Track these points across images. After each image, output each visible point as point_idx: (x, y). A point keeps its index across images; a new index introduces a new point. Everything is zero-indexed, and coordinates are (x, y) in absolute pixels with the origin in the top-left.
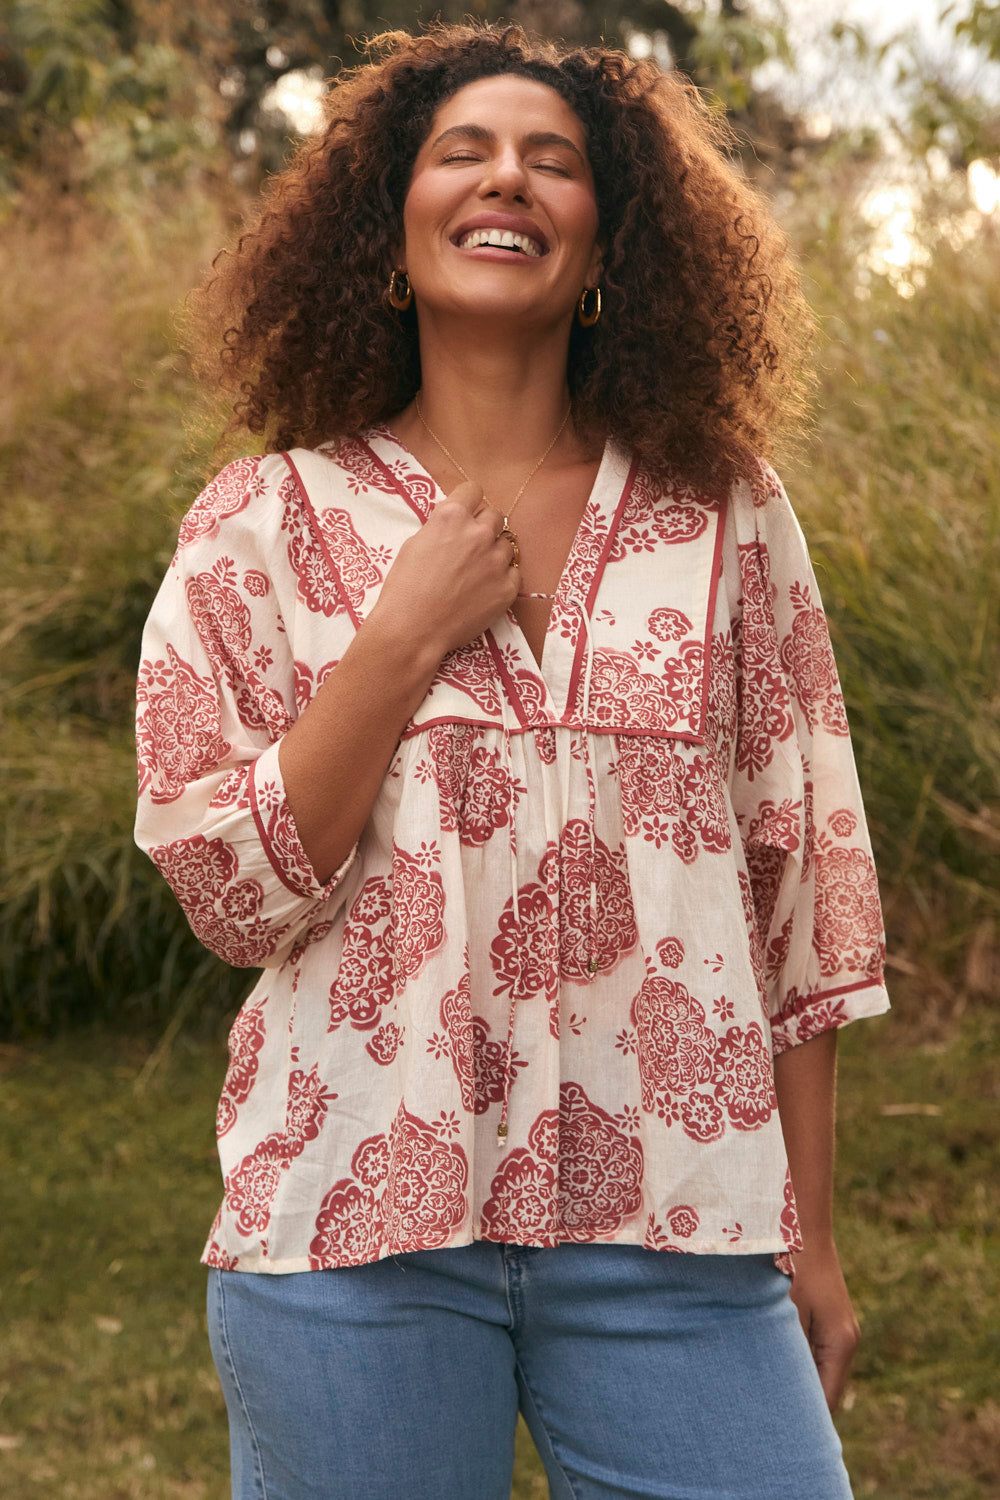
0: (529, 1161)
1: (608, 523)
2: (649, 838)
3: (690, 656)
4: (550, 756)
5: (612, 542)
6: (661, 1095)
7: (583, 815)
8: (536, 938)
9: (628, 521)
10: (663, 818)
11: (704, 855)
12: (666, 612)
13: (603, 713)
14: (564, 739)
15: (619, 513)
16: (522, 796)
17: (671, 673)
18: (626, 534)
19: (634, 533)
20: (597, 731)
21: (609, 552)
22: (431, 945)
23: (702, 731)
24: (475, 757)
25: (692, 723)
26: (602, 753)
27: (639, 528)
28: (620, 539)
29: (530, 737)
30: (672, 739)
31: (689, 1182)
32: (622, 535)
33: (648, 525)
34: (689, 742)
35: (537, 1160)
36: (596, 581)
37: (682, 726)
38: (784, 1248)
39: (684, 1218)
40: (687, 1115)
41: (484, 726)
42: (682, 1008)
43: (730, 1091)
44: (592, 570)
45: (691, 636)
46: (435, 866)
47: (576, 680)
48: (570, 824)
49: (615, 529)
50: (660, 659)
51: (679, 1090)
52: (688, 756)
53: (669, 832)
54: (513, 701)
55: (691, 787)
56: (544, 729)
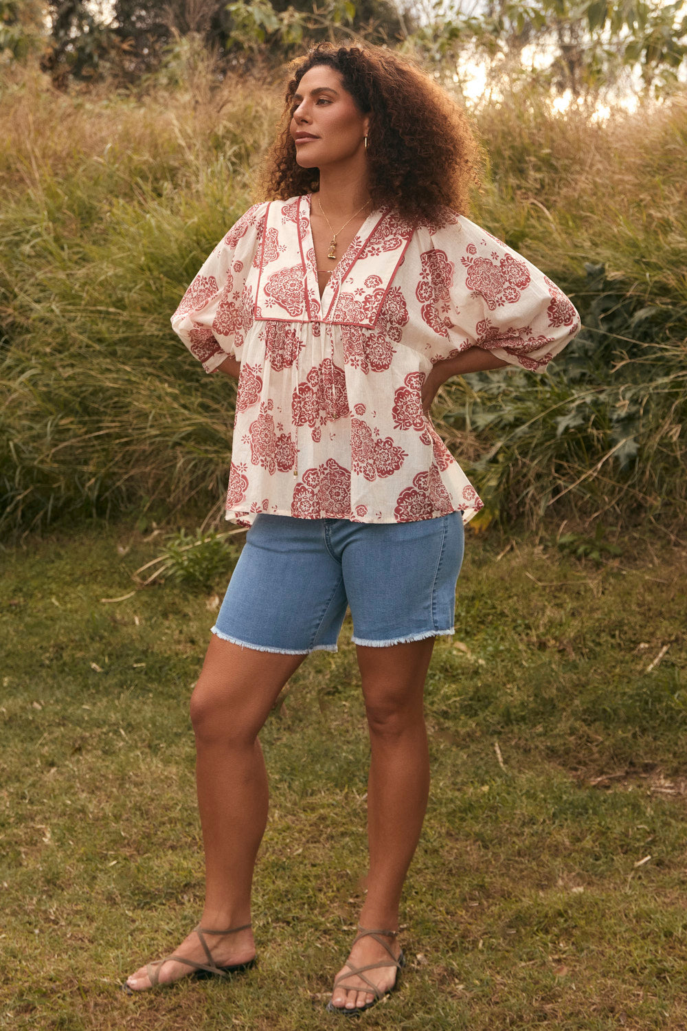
0: (303, 487)
1: (362, 244)
2: (352, 365)
3: (378, 294)
4: (317, 334)
5: (362, 251)
6: (355, 463)
7: (329, 357)
8: (305, 403)
9: (372, 244)
10: (358, 358)
11: (371, 372)
12: (373, 277)
13: (338, 317)
14: (323, 328)
15: (368, 240)
16: (303, 348)
17: (367, 300)
18: (370, 249)
19: (373, 248)
20: (335, 324)
21: (361, 255)
22: (251, 402)
23: (375, 324)
24: (287, 333)
25: (370, 321)
26: (337, 332)
27: (376, 247)
28: (366, 251)
29: (310, 324)
30: (362, 327)
31: (364, 496)
32: (367, 249)
33: (380, 246)
34: (368, 328)
35: (307, 487)
36: (351, 267)
37: (366, 322)
38: (395, 522)
39: (362, 509)
40: (365, 471)
41: (289, 322)
42: (364, 431)
43: (377, 463)
44: (350, 262)
45: (381, 286)
46: (259, 374)
47: (332, 304)
48: (325, 360)
49: (365, 246)
50: (364, 295)
51: (363, 462)
52: (368, 333)
53: (360, 363)
54: (308, 310)
55: (368, 346)
56: (316, 323)
